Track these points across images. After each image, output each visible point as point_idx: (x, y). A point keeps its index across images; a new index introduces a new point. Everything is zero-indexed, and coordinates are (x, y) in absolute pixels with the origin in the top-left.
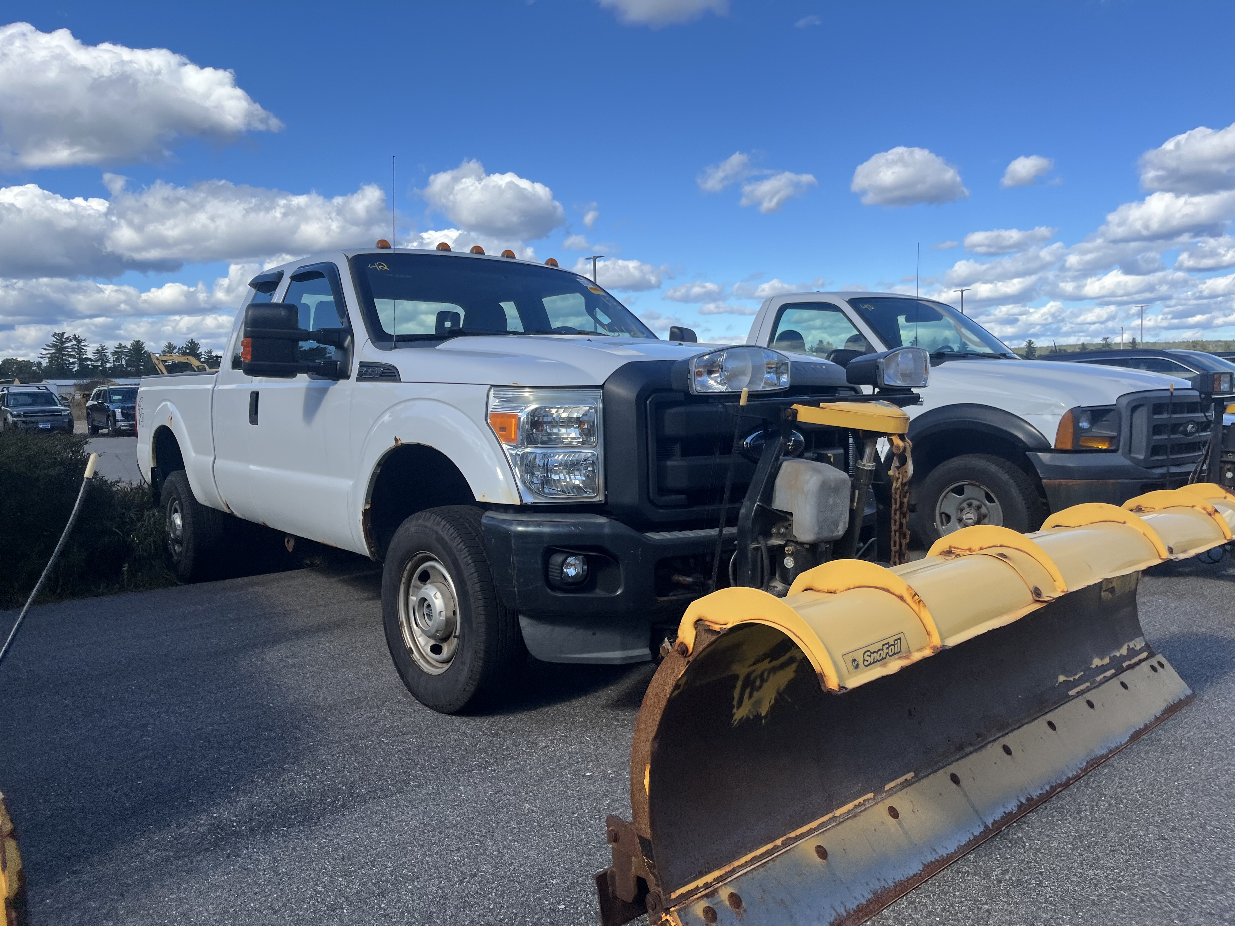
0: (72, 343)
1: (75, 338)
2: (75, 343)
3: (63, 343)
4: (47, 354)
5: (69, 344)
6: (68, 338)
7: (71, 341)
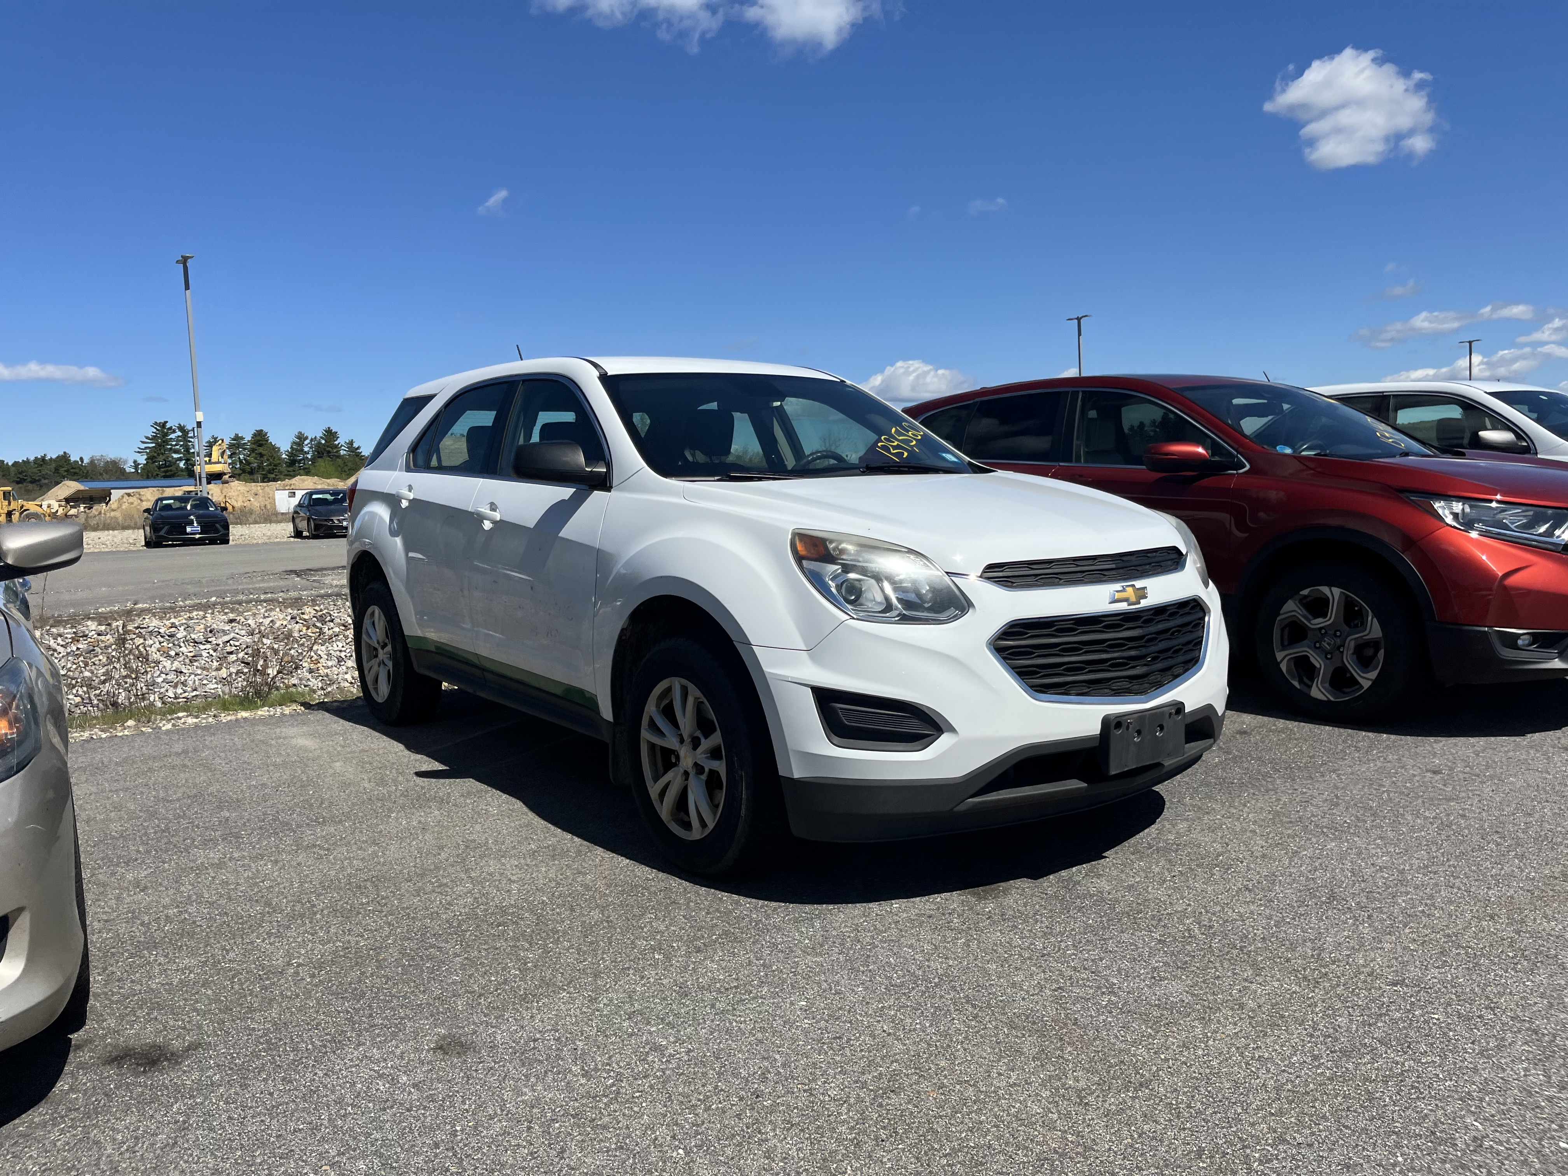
0: (176, 435)
1: (181, 428)
2: (180, 434)
3: (166, 434)
4: (146, 448)
5: (173, 436)
6: (170, 428)
7: (174, 432)
